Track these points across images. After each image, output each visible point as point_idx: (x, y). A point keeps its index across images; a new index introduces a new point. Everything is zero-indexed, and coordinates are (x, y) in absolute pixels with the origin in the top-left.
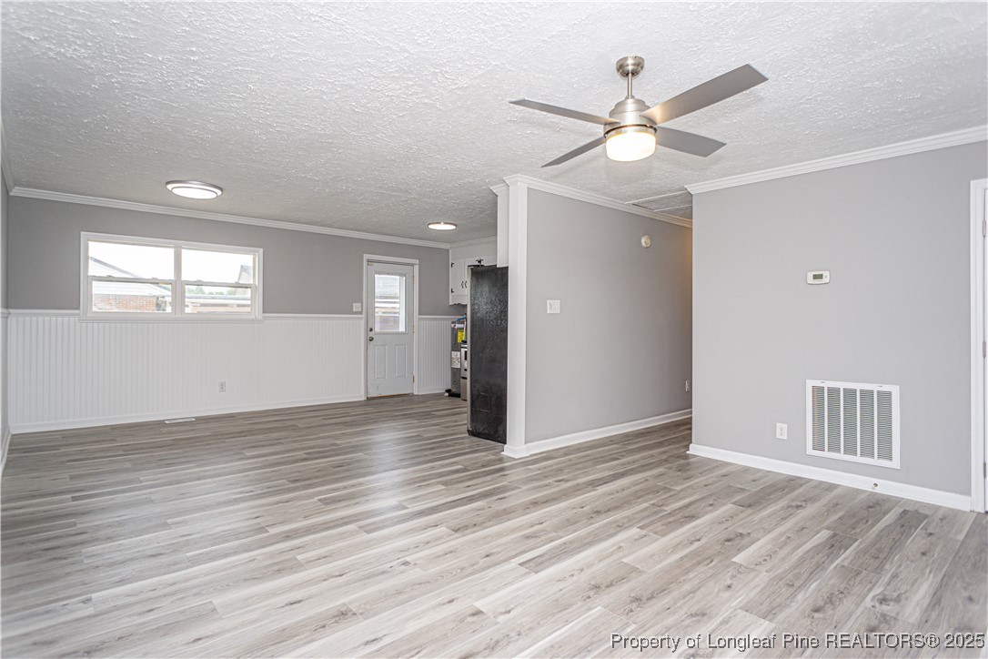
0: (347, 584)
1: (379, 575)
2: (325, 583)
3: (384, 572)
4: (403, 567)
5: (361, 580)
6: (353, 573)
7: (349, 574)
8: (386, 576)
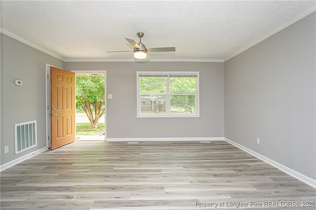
0: (213, 182)
1: (202, 182)
2: (220, 185)
3: (200, 182)
4: (193, 181)
5: (208, 182)
6: (210, 185)
7: (212, 185)
8: (200, 181)
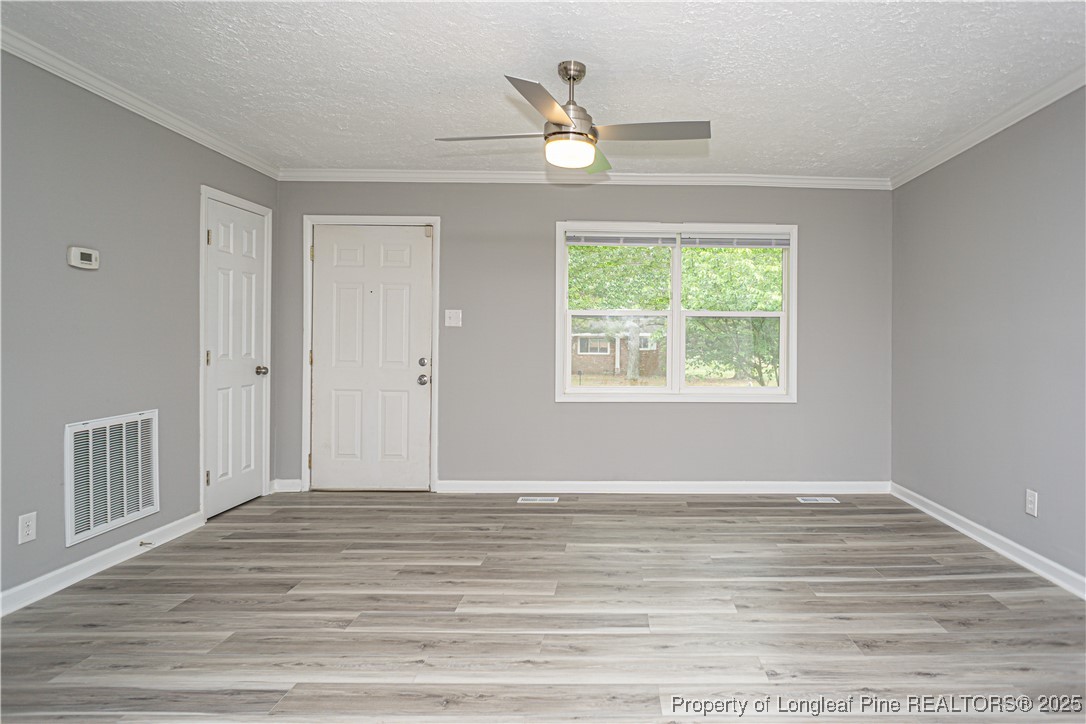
0: (859, 675)
3: (807, 673)
4: (777, 671)
8: (806, 668)
